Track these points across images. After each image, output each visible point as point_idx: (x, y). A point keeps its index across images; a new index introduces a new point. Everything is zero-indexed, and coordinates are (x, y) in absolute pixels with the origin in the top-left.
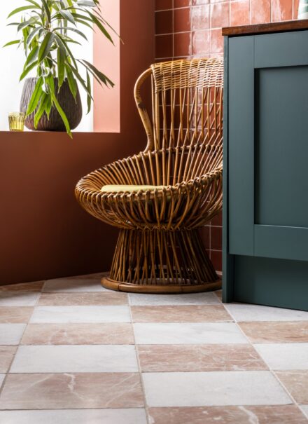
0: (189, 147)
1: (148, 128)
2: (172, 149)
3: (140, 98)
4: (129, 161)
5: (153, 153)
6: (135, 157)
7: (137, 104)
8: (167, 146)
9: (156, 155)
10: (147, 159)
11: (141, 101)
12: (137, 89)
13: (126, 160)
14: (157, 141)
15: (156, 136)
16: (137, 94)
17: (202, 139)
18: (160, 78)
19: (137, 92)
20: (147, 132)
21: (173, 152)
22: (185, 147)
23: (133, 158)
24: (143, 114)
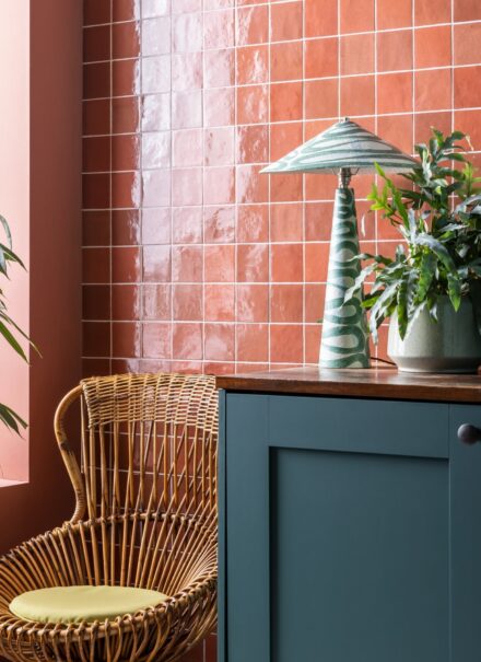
0: (145, 515)
1: (77, 483)
2: (116, 518)
3: (63, 434)
4: (49, 540)
5: (86, 523)
6: (57, 531)
7: (59, 443)
8: (108, 513)
9: (92, 529)
10: (77, 535)
11: (65, 438)
12: (59, 420)
13: (43, 538)
14: (92, 505)
15: (90, 497)
16: (59, 428)
17: (165, 505)
18: (96, 403)
19: (59, 424)
20: (75, 488)
21: (119, 525)
22: (139, 515)
23: (54, 532)
24: (69, 459)
